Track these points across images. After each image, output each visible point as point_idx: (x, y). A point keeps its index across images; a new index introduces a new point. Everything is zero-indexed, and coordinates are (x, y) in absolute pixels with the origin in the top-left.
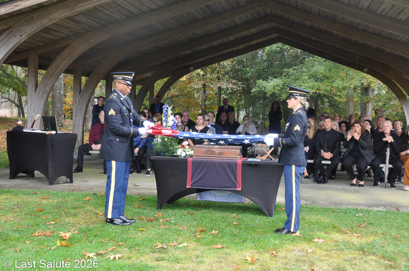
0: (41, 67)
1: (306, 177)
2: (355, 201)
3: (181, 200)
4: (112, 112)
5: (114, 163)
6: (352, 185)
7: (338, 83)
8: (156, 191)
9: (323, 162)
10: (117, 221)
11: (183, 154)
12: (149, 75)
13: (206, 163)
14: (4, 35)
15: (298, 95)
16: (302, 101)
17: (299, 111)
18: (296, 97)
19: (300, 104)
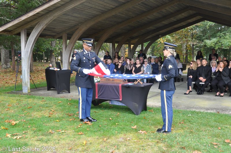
6: (216, 96)
9: (200, 83)
11: (96, 81)
12: (137, 40)
13: (104, 85)
14: (37, 26)
15: (169, 47)
16: (171, 52)
17: (169, 58)
18: (168, 49)
19: (170, 53)
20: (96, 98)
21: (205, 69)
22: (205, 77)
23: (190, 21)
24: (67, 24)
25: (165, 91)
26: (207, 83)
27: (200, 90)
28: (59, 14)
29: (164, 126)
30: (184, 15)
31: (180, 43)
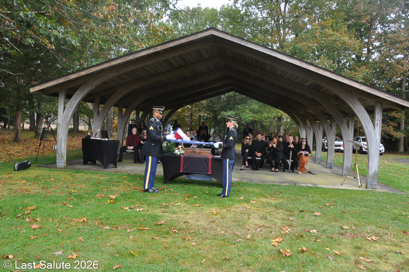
0: (101, 103)
1: (247, 167)
2: (273, 180)
3: (177, 179)
4: (151, 128)
5: (150, 158)
6: (272, 171)
7: (265, 115)
8: (163, 174)
9: (257, 158)
10: (151, 190)
11: (179, 153)
13: (191, 158)
14: (83, 86)
15: (232, 120)
16: (234, 124)
17: (232, 129)
20: (181, 171)
21: (260, 144)
22: (260, 152)
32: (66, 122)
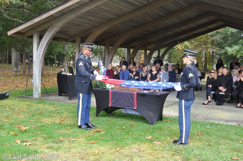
6: (237, 107)
9: (220, 93)
11: (110, 88)
13: (118, 92)
14: (50, 28)
15: (189, 55)
16: (191, 59)
17: (189, 65)
18: (188, 56)
19: (190, 61)
20: (109, 105)
21: (225, 78)
22: (226, 87)
23: (211, 27)
24: (81, 27)
25: (183, 101)
26: (228, 93)
27: (219, 100)
28: (73, 17)
29: (181, 137)
30: (204, 20)
31: (199, 50)
32: (39, 60)
